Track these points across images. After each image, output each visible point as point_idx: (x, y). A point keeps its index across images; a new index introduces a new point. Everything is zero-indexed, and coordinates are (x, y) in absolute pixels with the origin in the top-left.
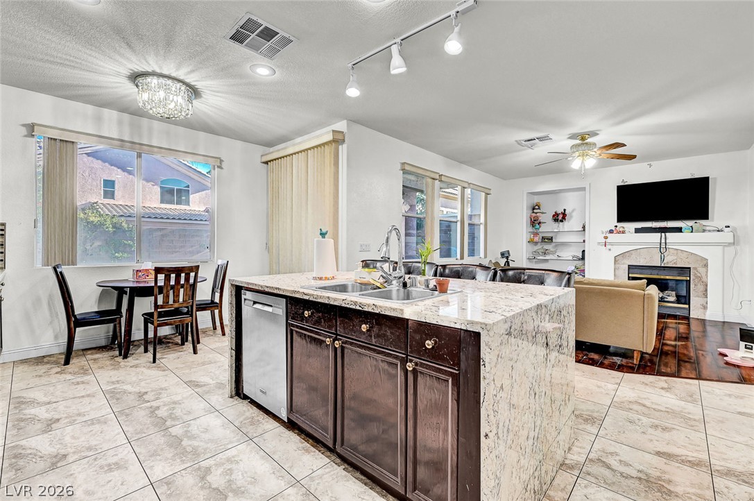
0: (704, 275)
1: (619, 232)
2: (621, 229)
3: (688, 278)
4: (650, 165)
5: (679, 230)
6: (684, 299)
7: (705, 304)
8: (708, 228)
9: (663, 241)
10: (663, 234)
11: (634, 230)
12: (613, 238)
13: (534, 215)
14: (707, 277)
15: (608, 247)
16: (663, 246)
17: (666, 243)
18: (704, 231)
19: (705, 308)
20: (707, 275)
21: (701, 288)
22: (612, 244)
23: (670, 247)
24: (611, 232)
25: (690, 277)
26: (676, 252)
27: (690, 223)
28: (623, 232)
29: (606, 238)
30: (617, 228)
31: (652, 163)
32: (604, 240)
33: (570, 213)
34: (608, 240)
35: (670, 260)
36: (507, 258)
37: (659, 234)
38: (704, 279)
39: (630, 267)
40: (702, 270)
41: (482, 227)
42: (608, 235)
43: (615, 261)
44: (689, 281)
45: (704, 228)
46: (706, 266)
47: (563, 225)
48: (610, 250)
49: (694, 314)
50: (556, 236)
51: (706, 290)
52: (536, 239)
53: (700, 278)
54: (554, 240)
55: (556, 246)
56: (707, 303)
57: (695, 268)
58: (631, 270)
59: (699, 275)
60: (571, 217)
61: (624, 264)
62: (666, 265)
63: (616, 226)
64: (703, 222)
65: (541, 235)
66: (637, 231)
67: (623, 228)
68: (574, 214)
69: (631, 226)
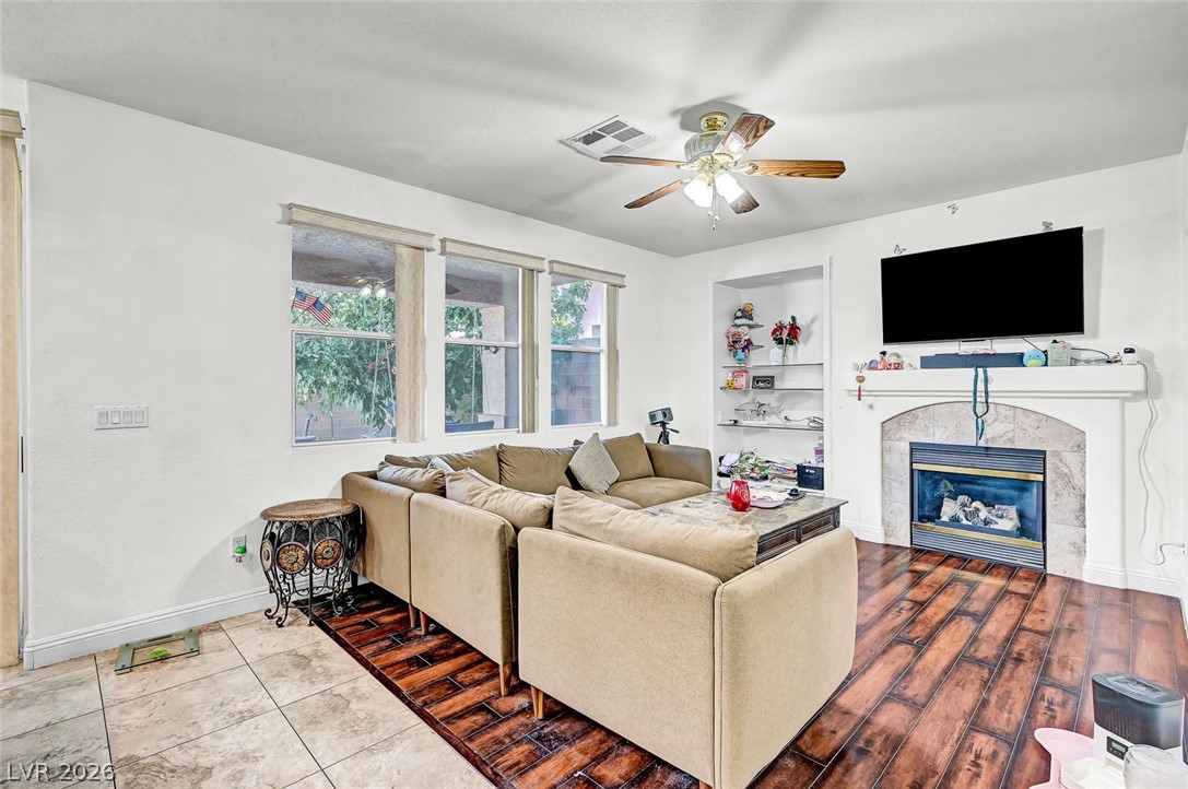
0: (1076, 469)
1: (888, 367)
2: (893, 360)
3: (1040, 478)
4: (954, 209)
5: (1017, 360)
6: (1032, 528)
7: (1080, 542)
8: (1084, 355)
9: (981, 386)
10: (980, 370)
11: (918, 363)
12: (876, 380)
13: (734, 330)
14: (1084, 477)
15: (867, 400)
16: (981, 398)
17: (987, 393)
18: (1074, 362)
19: (1080, 551)
20: (1083, 470)
21: (1071, 502)
22: (875, 394)
23: (997, 401)
24: (872, 366)
25: (1044, 474)
26: (1010, 413)
27: (1043, 342)
28: (898, 366)
29: (861, 379)
30: (886, 358)
31: (958, 203)
32: (856, 385)
33: (808, 326)
34: (864, 386)
35: (999, 433)
36: (663, 424)
37: (973, 369)
38: (1077, 481)
39: (915, 448)
40: (1071, 458)
41: (603, 359)
42: (865, 373)
43: (883, 433)
44: (1044, 482)
45: (1075, 354)
46: (1080, 448)
47: (795, 352)
48: (871, 407)
49: (1054, 567)
50: (783, 374)
51: (1083, 509)
52: (742, 381)
53: (1067, 478)
54: (777, 385)
55: (782, 397)
56: (1085, 542)
57: (1057, 454)
58: (917, 455)
59: (1065, 470)
60: (809, 334)
61: (901, 439)
62: (989, 445)
63: (884, 353)
64: (1072, 340)
65: (752, 373)
66: (927, 363)
67: (898, 356)
68: (815, 327)
69: (913, 352)
